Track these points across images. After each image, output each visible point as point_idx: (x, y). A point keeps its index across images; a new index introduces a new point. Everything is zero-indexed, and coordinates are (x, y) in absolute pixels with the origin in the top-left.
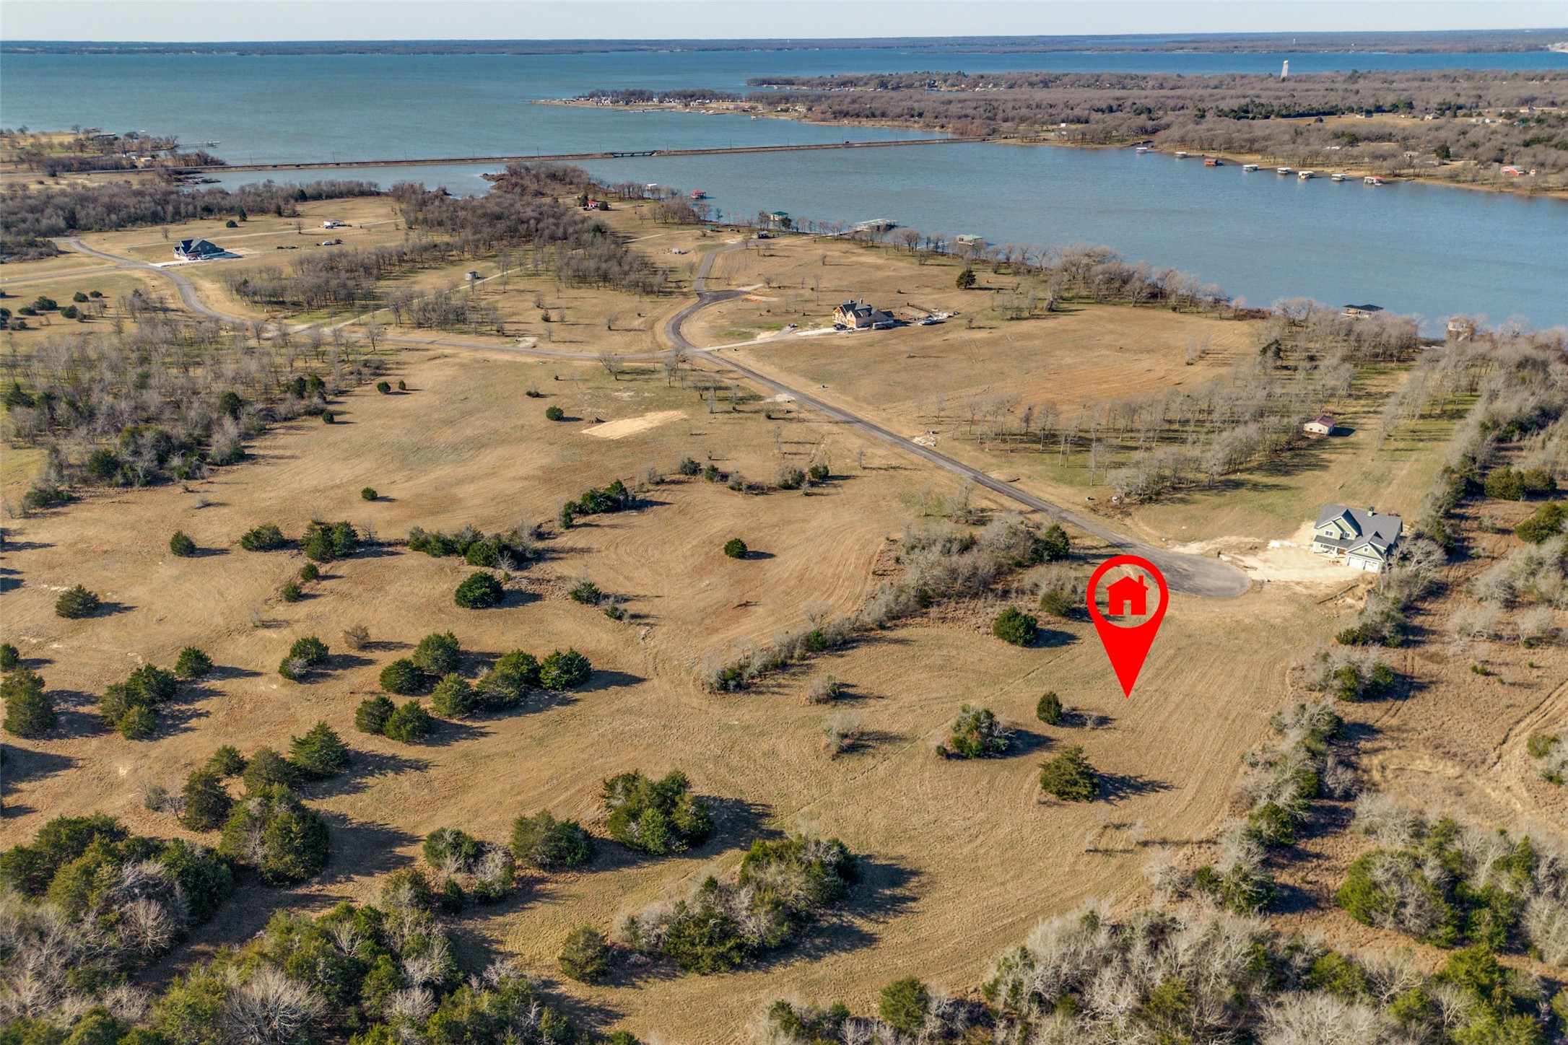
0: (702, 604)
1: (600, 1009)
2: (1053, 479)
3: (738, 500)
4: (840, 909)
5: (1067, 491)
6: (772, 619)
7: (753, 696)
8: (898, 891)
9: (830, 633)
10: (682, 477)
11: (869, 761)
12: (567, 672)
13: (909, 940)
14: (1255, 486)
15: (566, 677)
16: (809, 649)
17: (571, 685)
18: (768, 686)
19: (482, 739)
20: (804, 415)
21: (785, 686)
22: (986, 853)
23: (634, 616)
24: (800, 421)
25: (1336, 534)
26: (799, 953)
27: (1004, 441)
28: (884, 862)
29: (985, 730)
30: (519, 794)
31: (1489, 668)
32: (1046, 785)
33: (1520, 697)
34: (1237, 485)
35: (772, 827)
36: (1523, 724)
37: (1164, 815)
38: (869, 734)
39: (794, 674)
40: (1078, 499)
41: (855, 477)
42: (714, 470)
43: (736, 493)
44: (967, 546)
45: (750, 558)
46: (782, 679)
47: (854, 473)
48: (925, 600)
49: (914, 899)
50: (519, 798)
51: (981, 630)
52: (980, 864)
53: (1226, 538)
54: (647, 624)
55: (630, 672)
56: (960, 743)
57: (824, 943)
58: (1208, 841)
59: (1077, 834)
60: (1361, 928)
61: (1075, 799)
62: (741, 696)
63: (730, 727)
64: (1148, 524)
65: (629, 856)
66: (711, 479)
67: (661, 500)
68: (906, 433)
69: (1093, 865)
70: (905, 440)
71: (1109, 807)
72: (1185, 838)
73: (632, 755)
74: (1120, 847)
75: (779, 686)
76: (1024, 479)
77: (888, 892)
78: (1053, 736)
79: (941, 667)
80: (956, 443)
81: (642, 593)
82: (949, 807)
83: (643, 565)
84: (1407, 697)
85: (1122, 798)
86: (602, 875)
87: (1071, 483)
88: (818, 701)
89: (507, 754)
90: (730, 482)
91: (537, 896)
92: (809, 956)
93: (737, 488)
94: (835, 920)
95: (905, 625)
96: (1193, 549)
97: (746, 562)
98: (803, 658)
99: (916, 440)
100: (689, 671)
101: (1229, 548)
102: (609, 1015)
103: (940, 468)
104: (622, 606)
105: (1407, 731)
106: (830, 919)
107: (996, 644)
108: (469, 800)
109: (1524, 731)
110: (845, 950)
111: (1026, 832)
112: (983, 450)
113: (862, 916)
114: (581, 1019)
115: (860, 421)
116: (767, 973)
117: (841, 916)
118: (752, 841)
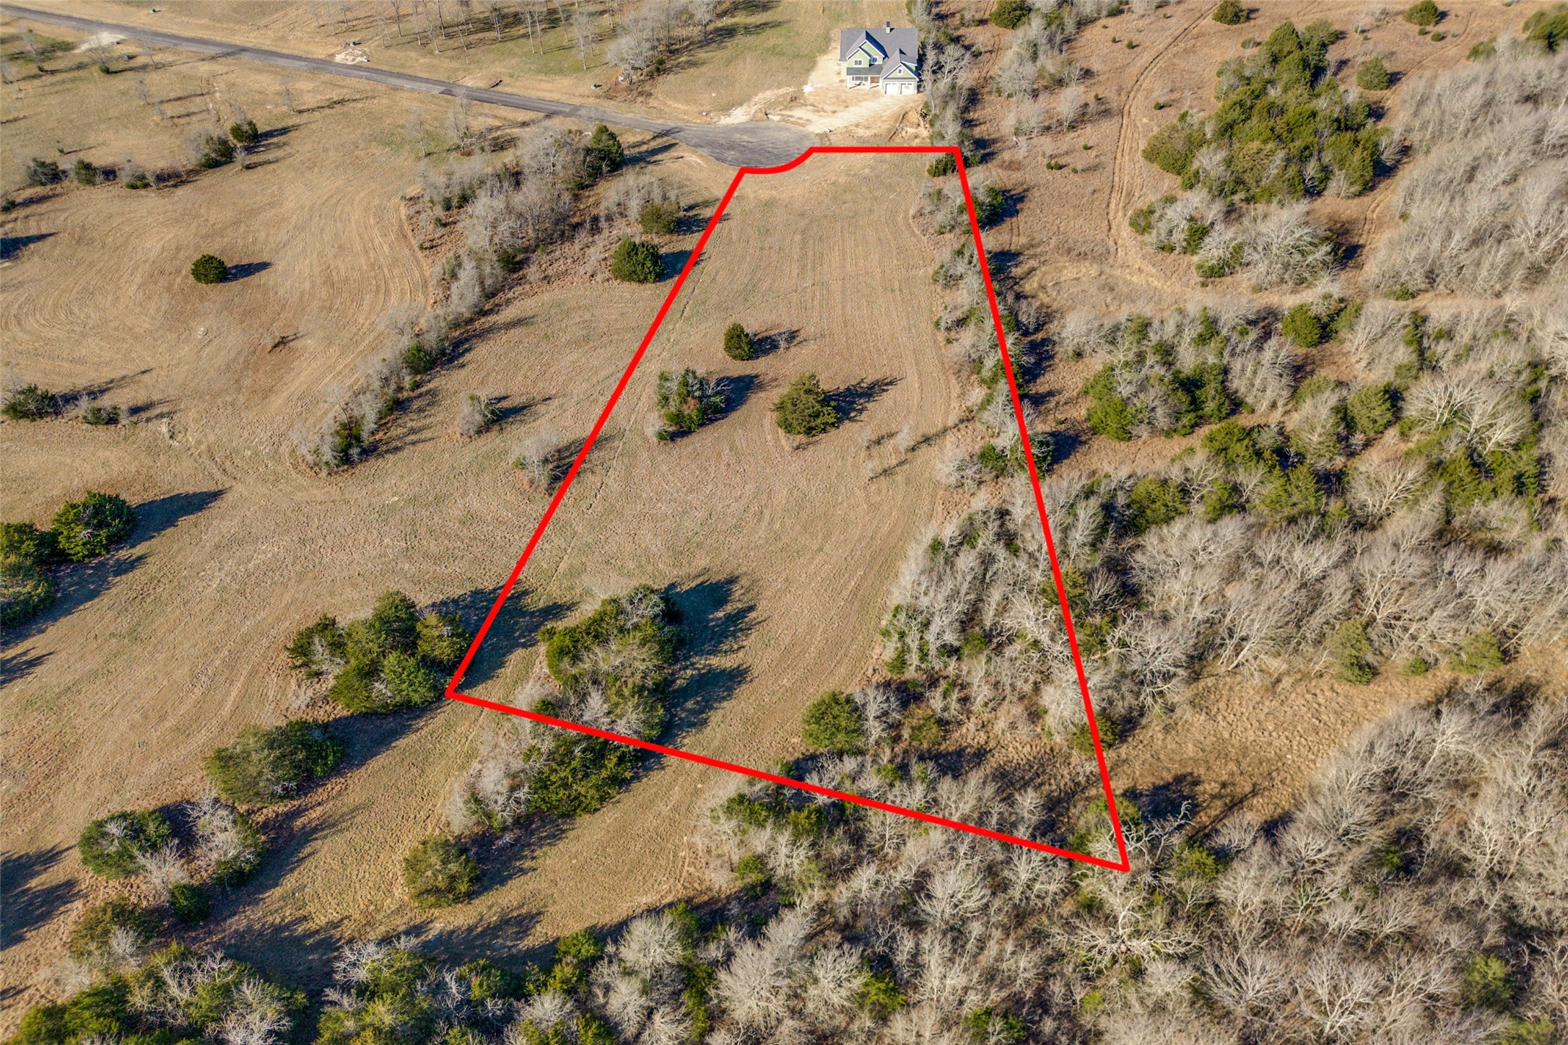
0: (220, 362)
1: (505, 922)
2: (539, 72)
3: (151, 200)
4: (687, 658)
5: (565, 83)
6: (335, 350)
7: (390, 457)
8: (729, 608)
9: (431, 340)
10: (39, 190)
11: (589, 479)
12: (100, 525)
13: (777, 654)
14: (748, 30)
15: (104, 533)
16: (415, 371)
17: (117, 540)
18: (399, 438)
19: (38, 670)
20: (159, 58)
21: (421, 430)
22: (783, 525)
23: (135, 411)
24: (158, 67)
25: (865, 64)
26: (680, 728)
27: (449, 36)
28: (693, 585)
29: (697, 394)
30: (162, 718)
31: (1062, 161)
32: (788, 427)
33: (1095, 181)
34: (730, 32)
35: (541, 605)
36: (1112, 206)
37: (909, 412)
38: (567, 448)
39: (421, 410)
40: (582, 90)
41: (296, 127)
42: (87, 167)
43: (143, 192)
44: (516, 177)
45: (235, 277)
46: (411, 421)
47: (290, 122)
48: (513, 263)
49: (751, 608)
50: (168, 724)
51: (599, 278)
52: (785, 540)
53: (761, 96)
54: (161, 416)
55: (191, 490)
56: (677, 418)
57: (697, 703)
58: (962, 421)
59: (849, 464)
60: (1123, 445)
61: (824, 430)
62: (373, 464)
63: (393, 508)
64: (675, 99)
65: (390, 723)
66: (90, 182)
67: (33, 232)
68: (319, 52)
69: (884, 491)
70: (323, 62)
71: (856, 426)
72: (940, 427)
73: (287, 598)
74: (895, 462)
75: (413, 431)
76: (506, 80)
77: (720, 614)
78: (754, 372)
79: (587, 339)
80: (393, 52)
81: (117, 374)
82: (712, 494)
83: (84, 335)
84: (1017, 212)
85: (860, 411)
86: (375, 764)
87: (561, 72)
88: (479, 432)
89: (93, 675)
90: (124, 178)
91: (308, 835)
92: (693, 725)
93: (140, 183)
94: (689, 672)
95: (508, 302)
96: (739, 116)
97: (235, 285)
98: (417, 385)
99: (339, 58)
100: (275, 456)
101: (772, 105)
102: (524, 923)
103: (396, 89)
104: (106, 402)
105: (1039, 245)
106: (685, 676)
107: (627, 290)
108: (90, 760)
109: (1117, 211)
110: (724, 699)
111: (802, 483)
112: (431, 53)
113: (710, 653)
114: (490, 947)
115: (244, 50)
116: (663, 768)
117: (693, 664)
118: (531, 632)
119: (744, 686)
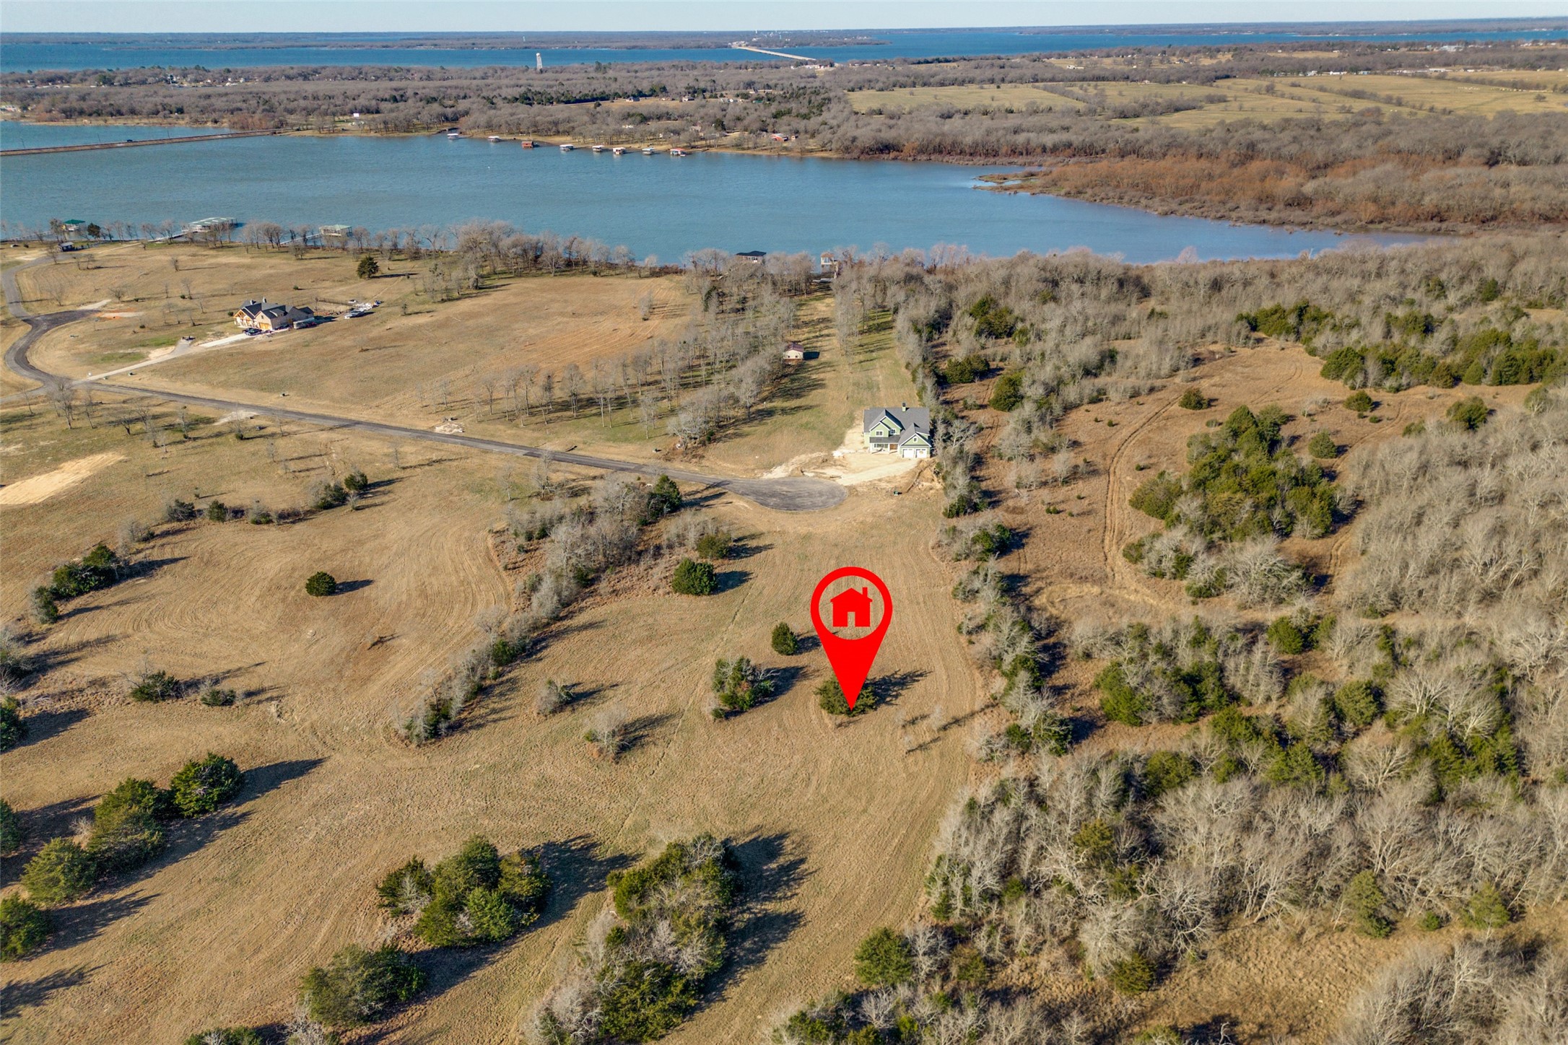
0: (325, 656)
2: (608, 440)
3: (272, 533)
4: (742, 904)
5: (631, 448)
6: (426, 648)
7: (474, 732)
8: (782, 860)
9: (514, 638)
10: (176, 525)
11: (654, 751)
12: (212, 785)
13: (828, 901)
14: (784, 411)
15: (216, 791)
16: (499, 663)
17: (225, 799)
18: (482, 717)
19: (144, 909)
20: (285, 428)
21: (502, 710)
22: (829, 789)
23: (249, 694)
24: (283, 435)
25: (885, 434)
26: (739, 964)
27: (532, 414)
28: (747, 840)
29: (750, 678)
30: (257, 951)
31: (1059, 508)
32: (830, 708)
33: (1089, 522)
34: (770, 413)
35: (608, 855)
36: (1107, 542)
37: (939, 699)
38: (633, 724)
39: (501, 694)
40: (644, 454)
41: (400, 480)
42: (220, 507)
43: (265, 527)
44: (591, 516)
45: (342, 591)
46: (493, 703)
47: (395, 476)
48: (586, 581)
49: (802, 861)
50: (261, 956)
51: (661, 591)
52: (832, 802)
53: (797, 458)
54: (271, 699)
55: (293, 758)
56: (732, 699)
57: (755, 943)
58: (987, 707)
59: (887, 741)
60: (1136, 730)
61: (863, 712)
62: (457, 738)
63: (474, 774)
64: (724, 459)
65: (468, 957)
66: (221, 518)
67: (168, 556)
68: (422, 425)
69: (921, 763)
70: (425, 432)
71: (892, 709)
72: (968, 711)
73: (376, 848)
74: (929, 739)
75: (494, 711)
76: (580, 446)
77: (773, 866)
78: (800, 665)
79: (650, 638)
80: (484, 425)
81: (233, 666)
82: (763, 763)
83: (205, 635)
84: (1023, 545)
85: (896, 696)
86: (452, 993)
87: (626, 440)
88: (554, 712)
89: (196, 913)
90: (251, 516)
92: (750, 962)
93: (264, 519)
94: (746, 916)
95: (581, 610)
96: (779, 473)
97: (342, 597)
98: (498, 675)
99: (438, 430)
100: (371, 731)
101: (807, 465)
103: (486, 452)
104: (225, 686)
105: (1045, 570)
106: (742, 919)
107: (685, 601)
108: (188, 987)
109: (1111, 546)
110: (780, 940)
111: (846, 755)
112: (517, 426)
113: (765, 899)
115: (358, 423)
116: (725, 1000)
117: (749, 909)
118: (598, 879)
119: (797, 930)
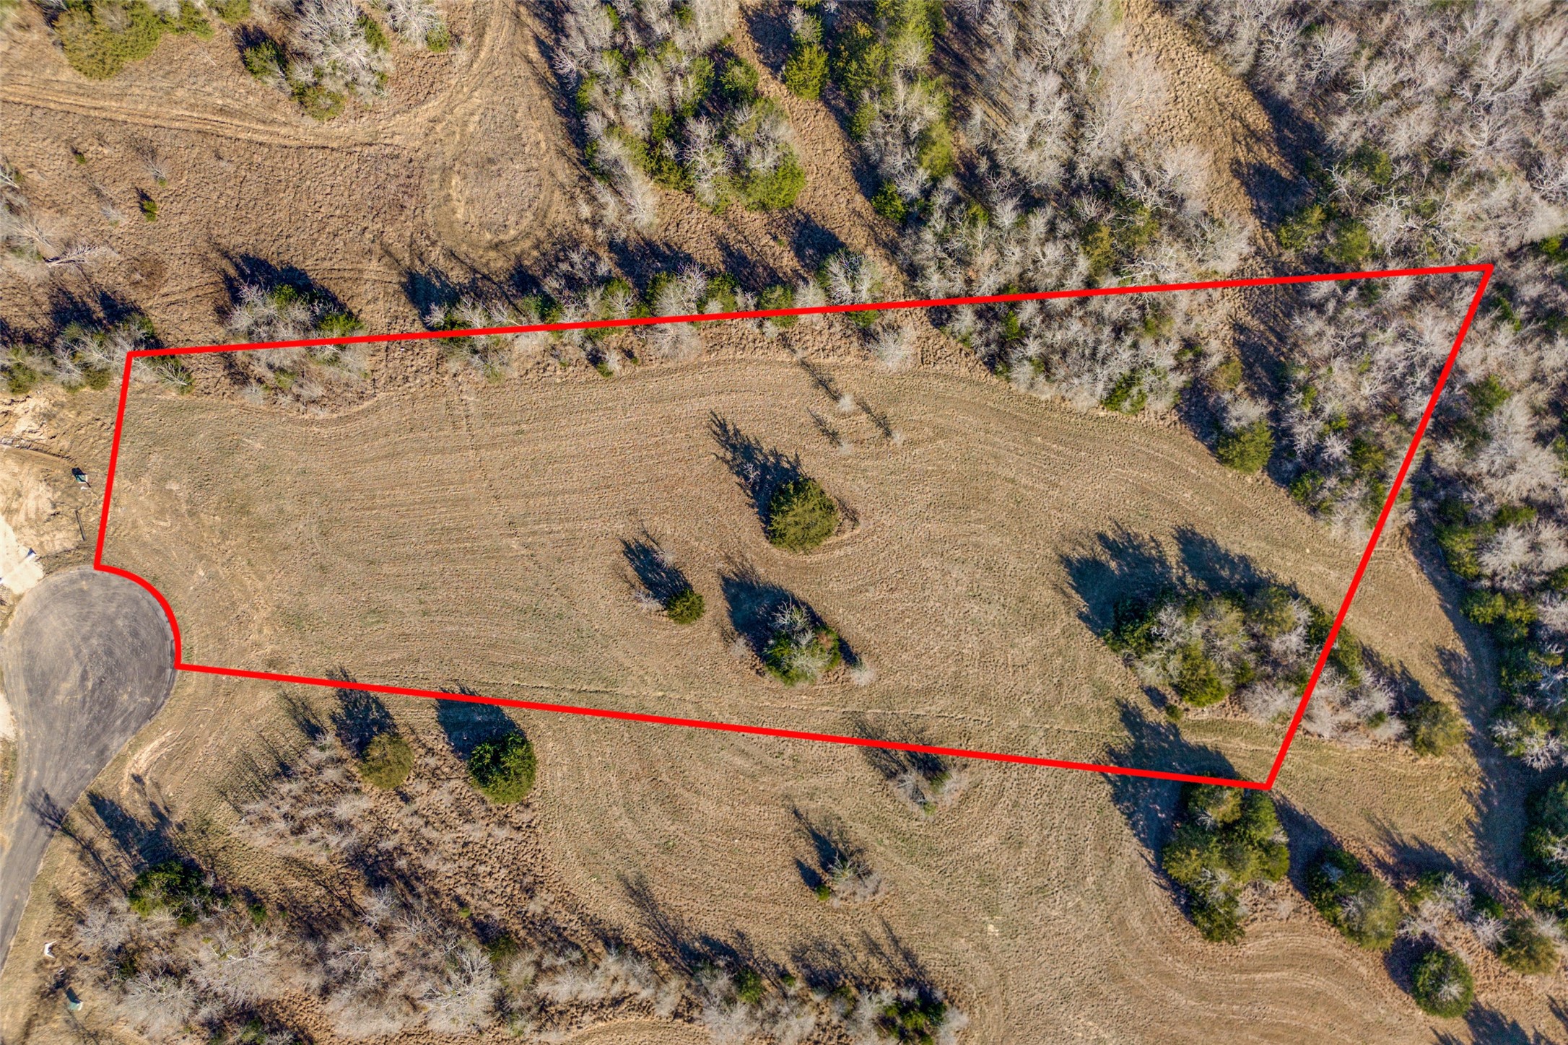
1: (1449, 673)
4: (1172, 585)
8: (1103, 558)
18: (888, 963)
21: (870, 943)
22: (979, 521)
26: (1251, 577)
28: (1077, 596)
32: (817, 536)
35: (1123, 734)
37: (775, 404)
39: (834, 956)
46: (855, 959)
49: (1102, 537)
52: (1001, 517)
57: (1222, 567)
58: (787, 346)
59: (875, 463)
61: (822, 495)
63: (1005, 926)
72: (798, 370)
74: (864, 416)
75: (873, 951)
77: (1113, 565)
78: (717, 583)
79: (667, 800)
82: (940, 601)
85: (777, 456)
86: (1325, 823)
88: (866, 873)
91: (1400, 849)
92: (1247, 567)
94: (1188, 581)
95: (591, 924)
98: (788, 977)
102: (1447, 659)
105: (384, 245)
106: (1194, 584)
107: (550, 774)
110: (1214, 546)
111: (912, 509)
113: (1162, 566)
114: (1469, 679)
116: (1294, 583)
117: (1179, 579)
118: (1160, 733)
119: (1198, 530)
